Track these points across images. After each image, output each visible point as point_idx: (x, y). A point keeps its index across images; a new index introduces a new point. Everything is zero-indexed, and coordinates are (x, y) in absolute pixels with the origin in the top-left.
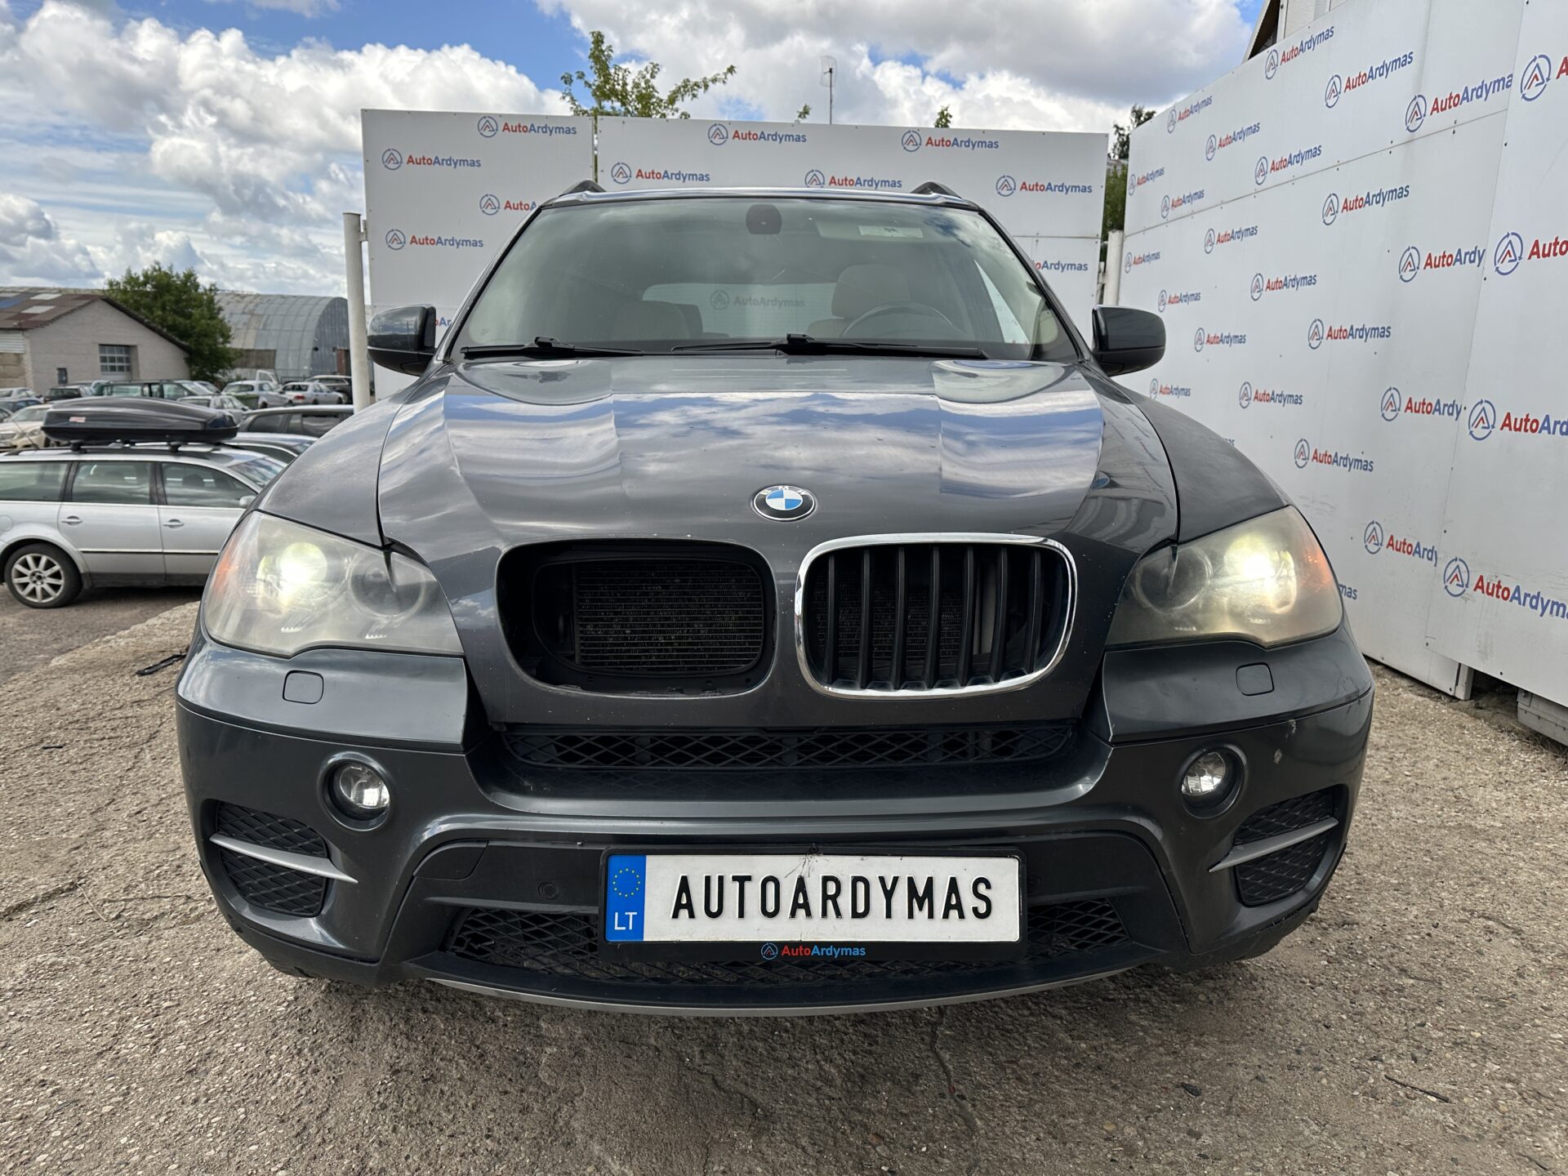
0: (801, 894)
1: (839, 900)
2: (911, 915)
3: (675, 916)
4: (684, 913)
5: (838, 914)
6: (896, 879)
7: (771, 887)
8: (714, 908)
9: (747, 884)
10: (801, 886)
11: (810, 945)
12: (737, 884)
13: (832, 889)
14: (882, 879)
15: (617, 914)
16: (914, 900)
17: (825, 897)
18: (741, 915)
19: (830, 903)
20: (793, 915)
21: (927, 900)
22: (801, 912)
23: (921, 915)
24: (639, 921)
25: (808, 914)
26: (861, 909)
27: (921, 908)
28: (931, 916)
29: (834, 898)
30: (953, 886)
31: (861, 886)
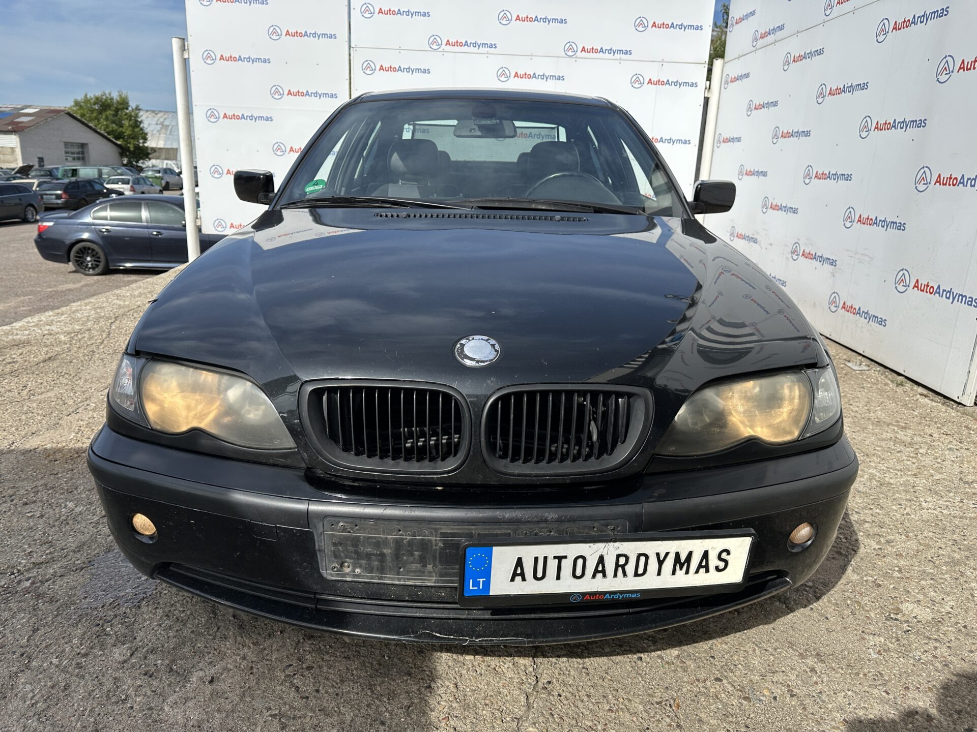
0: (601, 566)
1: (626, 568)
2: (674, 573)
3: (513, 580)
4: (519, 578)
5: (625, 574)
6: (667, 554)
7: (580, 562)
8: (539, 575)
9: (563, 561)
10: (601, 560)
11: (604, 593)
12: (557, 560)
13: (622, 561)
14: (658, 554)
15: (471, 581)
16: (678, 565)
17: (617, 566)
18: (558, 578)
19: (620, 570)
20: (594, 576)
21: (686, 564)
22: (600, 575)
23: (680, 573)
24: (487, 584)
25: (604, 576)
26: (640, 571)
27: (681, 569)
28: (687, 572)
29: (623, 567)
30: (706, 555)
31: (643, 559)
